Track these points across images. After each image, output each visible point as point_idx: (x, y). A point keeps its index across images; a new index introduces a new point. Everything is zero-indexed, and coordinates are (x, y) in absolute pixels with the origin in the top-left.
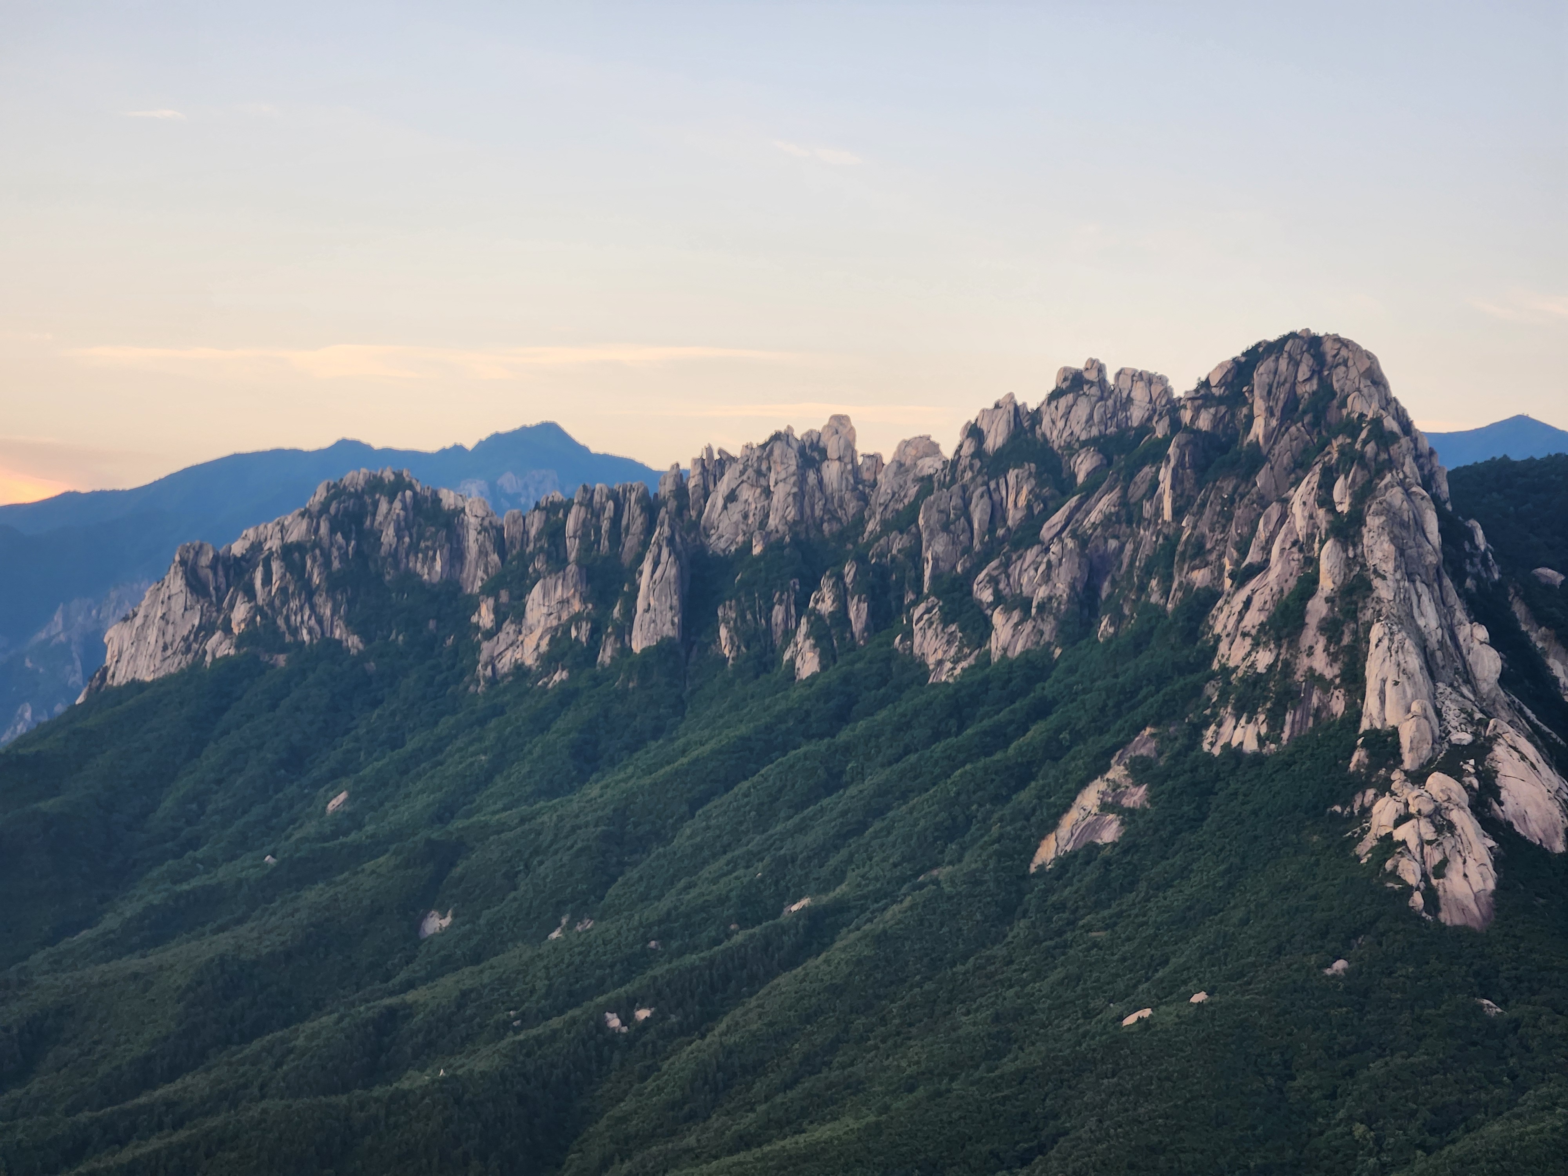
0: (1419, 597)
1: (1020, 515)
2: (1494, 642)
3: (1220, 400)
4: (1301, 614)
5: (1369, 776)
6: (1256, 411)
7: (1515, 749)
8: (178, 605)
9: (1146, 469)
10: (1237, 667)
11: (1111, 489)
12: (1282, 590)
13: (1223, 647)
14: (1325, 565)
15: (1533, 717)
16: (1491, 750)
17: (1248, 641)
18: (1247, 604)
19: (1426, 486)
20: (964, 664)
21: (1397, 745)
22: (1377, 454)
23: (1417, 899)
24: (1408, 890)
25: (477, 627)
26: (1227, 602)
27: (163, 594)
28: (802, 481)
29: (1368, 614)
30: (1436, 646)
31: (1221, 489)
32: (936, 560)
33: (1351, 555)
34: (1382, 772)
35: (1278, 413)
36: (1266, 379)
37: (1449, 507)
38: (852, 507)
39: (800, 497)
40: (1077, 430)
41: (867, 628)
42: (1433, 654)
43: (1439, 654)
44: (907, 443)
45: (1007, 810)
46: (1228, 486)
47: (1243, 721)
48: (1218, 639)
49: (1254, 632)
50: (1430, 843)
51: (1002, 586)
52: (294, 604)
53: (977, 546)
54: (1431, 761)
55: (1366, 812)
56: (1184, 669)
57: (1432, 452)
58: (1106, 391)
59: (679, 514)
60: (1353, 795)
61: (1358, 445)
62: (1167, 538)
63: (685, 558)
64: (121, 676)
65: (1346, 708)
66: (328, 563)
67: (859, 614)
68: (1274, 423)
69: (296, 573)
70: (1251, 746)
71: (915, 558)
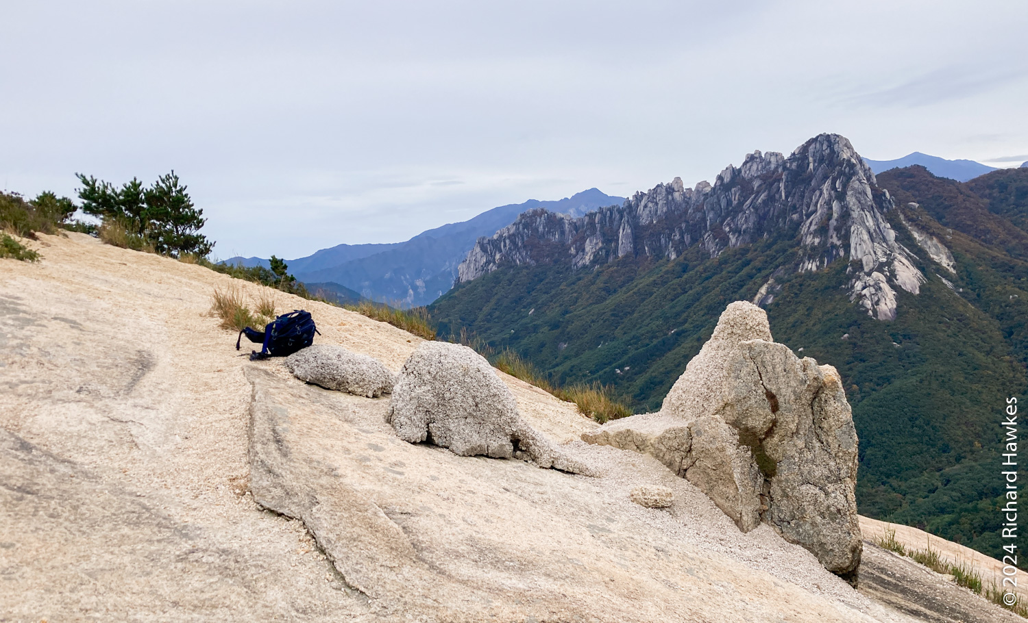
0: (866, 216)
1: (736, 202)
2: (893, 227)
3: (799, 159)
4: (828, 225)
5: (853, 275)
6: (810, 162)
7: (901, 261)
8: (479, 256)
9: (775, 184)
10: (809, 244)
11: (763, 193)
12: (822, 219)
13: (804, 238)
14: (834, 209)
15: (908, 251)
16: (893, 263)
17: (812, 236)
18: (811, 223)
19: (868, 180)
20: (721, 252)
21: (862, 265)
22: (849, 171)
23: (870, 312)
24: (867, 310)
25: (571, 254)
26: (804, 224)
27: (474, 253)
28: (667, 199)
29: (850, 223)
30: (873, 231)
31: (800, 188)
32: (710, 219)
33: (843, 204)
34: (857, 273)
35: (817, 161)
36: (812, 150)
37: (875, 186)
38: (684, 205)
39: (667, 204)
40: (753, 174)
41: (690, 242)
42: (872, 234)
43: (874, 234)
44: (699, 184)
46: (802, 187)
47: (811, 262)
48: (802, 235)
49: (813, 232)
50: (873, 294)
51: (732, 226)
52: (514, 253)
53: (723, 213)
54: (873, 269)
55: (853, 287)
56: (792, 247)
57: (869, 169)
58: (762, 160)
59: (629, 213)
60: (848, 281)
61: (843, 169)
62: (784, 205)
63: (633, 227)
64: (464, 279)
65: (845, 254)
66: (523, 239)
67: (687, 238)
68: (816, 164)
69: (514, 243)
70: (814, 269)
71: (704, 219)
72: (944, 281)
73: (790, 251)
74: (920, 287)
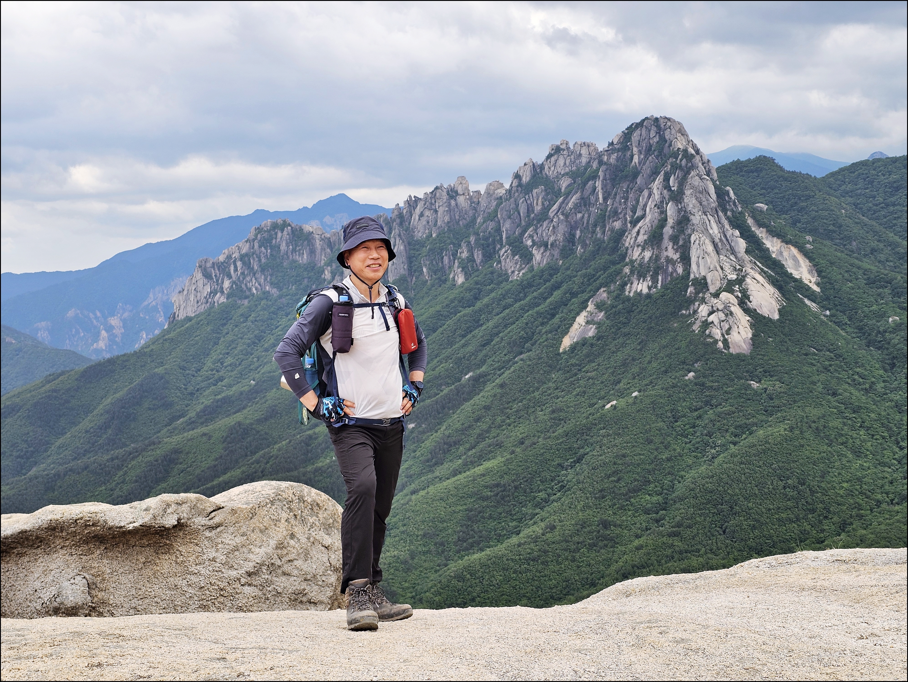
0: (709, 221)
1: (539, 208)
2: (742, 236)
3: (619, 150)
4: (662, 234)
5: (695, 297)
6: (634, 153)
7: (754, 279)
8: (200, 284)
9: (590, 183)
10: (637, 259)
11: (576, 193)
12: (652, 226)
13: (630, 251)
14: (669, 213)
15: (760, 265)
16: (744, 280)
17: (640, 248)
18: (638, 233)
19: (708, 175)
20: (523, 271)
21: (706, 284)
22: (687, 165)
23: (720, 345)
24: (716, 341)
25: (325, 280)
26: (629, 233)
27: (194, 281)
28: (449, 205)
29: (689, 231)
30: (718, 241)
31: (622, 187)
32: (507, 230)
33: (680, 207)
34: (701, 295)
35: (643, 153)
36: (637, 139)
37: (718, 183)
38: (471, 213)
39: (449, 211)
40: (559, 170)
41: (482, 261)
42: (717, 244)
43: (720, 244)
44: (490, 184)
45: (548, 328)
46: (625, 186)
47: (641, 281)
48: (627, 249)
49: (642, 244)
50: (723, 321)
51: (535, 238)
52: (248, 279)
53: (523, 223)
54: (720, 288)
55: (695, 312)
56: (614, 263)
57: (709, 161)
58: (571, 153)
59: (401, 224)
60: (689, 305)
61: (678, 162)
62: (601, 210)
63: (406, 243)
64: (182, 316)
65: (683, 271)
66: (260, 260)
67: (478, 256)
68: (642, 156)
69: (247, 265)
70: (645, 291)
71: (498, 230)
72: (807, 301)
73: (613, 269)
74: (779, 310)
